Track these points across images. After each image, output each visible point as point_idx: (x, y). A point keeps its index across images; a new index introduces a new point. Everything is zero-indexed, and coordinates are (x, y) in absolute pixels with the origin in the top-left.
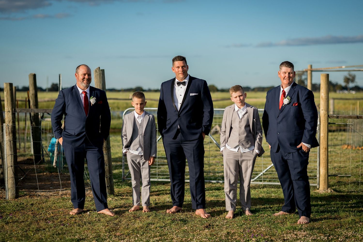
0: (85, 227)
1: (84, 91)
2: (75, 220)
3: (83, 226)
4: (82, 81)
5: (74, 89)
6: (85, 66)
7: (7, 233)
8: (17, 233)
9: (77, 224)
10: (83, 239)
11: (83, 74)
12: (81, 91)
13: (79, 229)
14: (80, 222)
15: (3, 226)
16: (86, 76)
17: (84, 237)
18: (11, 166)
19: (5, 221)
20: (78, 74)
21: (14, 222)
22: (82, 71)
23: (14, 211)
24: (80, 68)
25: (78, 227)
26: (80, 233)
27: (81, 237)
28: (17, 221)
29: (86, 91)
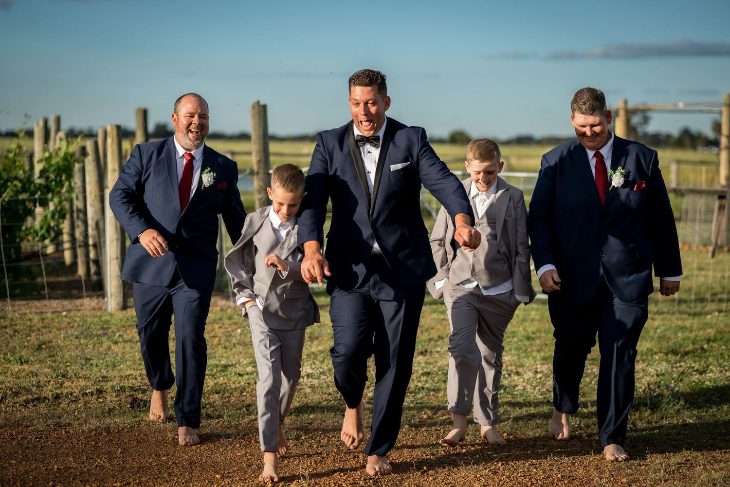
0: (234, 350)
1: (188, 152)
2: (220, 340)
3: (232, 349)
4: (185, 131)
5: (167, 144)
6: (193, 96)
7: (117, 356)
8: (132, 356)
9: (223, 346)
10: (232, 365)
11: (188, 115)
12: (181, 151)
13: (226, 352)
14: (227, 344)
15: (110, 347)
16: (196, 119)
17: (234, 363)
18: (117, 258)
19: (112, 340)
20: (177, 115)
21: (126, 342)
22: (186, 107)
23: (124, 326)
24: (183, 101)
25: (224, 350)
26: (227, 358)
27: (230, 363)
28: (130, 341)
29: (192, 153)
